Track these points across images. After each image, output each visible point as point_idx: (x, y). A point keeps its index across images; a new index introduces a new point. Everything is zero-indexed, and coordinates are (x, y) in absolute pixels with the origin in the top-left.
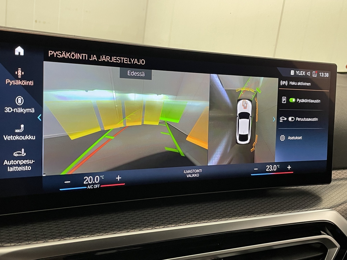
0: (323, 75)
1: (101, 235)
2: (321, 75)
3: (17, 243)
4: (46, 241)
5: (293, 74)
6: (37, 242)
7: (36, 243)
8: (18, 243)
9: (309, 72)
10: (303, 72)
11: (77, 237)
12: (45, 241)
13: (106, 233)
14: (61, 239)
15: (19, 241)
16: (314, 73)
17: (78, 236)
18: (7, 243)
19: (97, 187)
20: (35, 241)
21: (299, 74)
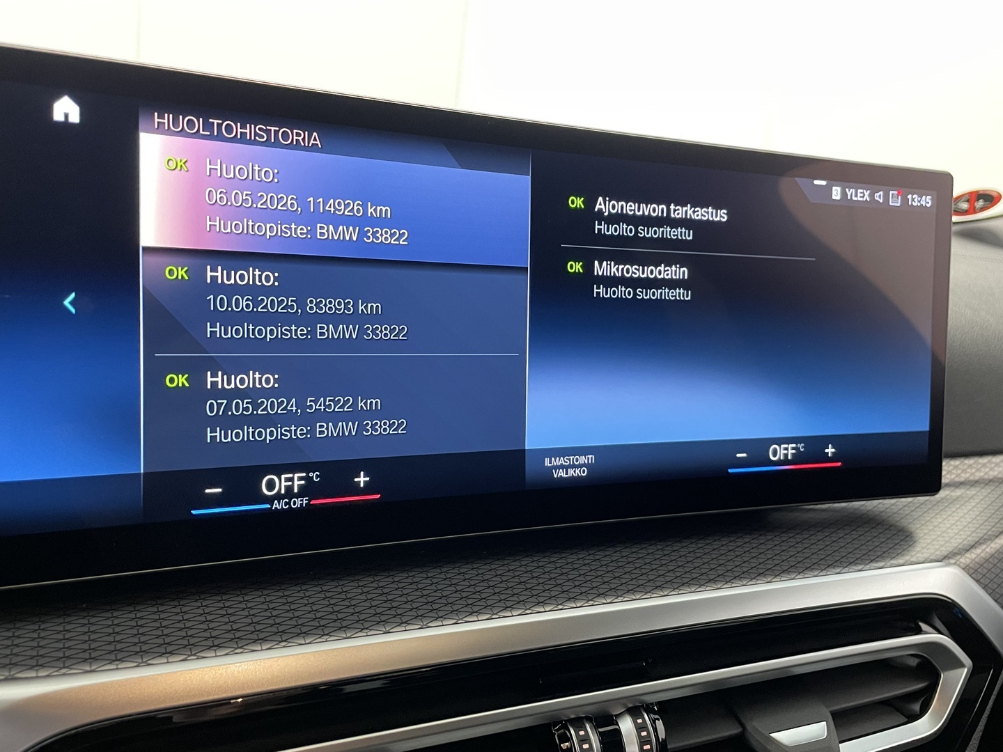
0: (915, 200)
1: (307, 642)
2: (913, 200)
3: (57, 669)
4: (145, 662)
5: (838, 198)
6: (117, 665)
7: (115, 667)
8: (61, 668)
9: (881, 193)
10: (863, 193)
11: (236, 649)
12: (140, 661)
13: (323, 635)
14: (189, 656)
15: (64, 662)
16: (893, 194)
17: (241, 648)
18: (26, 670)
19: (302, 504)
20: (112, 662)
21: (854, 198)
